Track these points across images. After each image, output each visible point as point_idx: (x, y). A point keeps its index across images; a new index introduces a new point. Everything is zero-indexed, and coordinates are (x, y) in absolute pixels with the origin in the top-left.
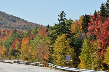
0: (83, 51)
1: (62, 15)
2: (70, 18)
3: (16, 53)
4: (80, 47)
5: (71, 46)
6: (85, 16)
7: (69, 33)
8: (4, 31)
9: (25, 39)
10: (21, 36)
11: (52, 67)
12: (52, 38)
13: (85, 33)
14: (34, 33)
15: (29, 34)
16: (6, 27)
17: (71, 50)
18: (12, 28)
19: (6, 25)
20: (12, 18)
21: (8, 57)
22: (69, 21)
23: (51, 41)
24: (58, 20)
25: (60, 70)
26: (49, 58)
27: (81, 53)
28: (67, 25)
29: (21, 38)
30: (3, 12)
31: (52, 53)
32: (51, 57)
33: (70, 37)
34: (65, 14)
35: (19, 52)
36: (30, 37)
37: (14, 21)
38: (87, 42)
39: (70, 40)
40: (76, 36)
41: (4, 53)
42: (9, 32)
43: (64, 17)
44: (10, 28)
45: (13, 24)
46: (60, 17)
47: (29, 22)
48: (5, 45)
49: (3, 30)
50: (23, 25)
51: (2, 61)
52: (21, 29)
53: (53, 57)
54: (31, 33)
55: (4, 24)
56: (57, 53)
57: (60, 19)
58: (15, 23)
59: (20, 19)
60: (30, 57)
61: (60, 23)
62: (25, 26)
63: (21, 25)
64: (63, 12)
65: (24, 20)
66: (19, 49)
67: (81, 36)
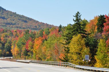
0: (98, 51)
1: (77, 15)
2: (84, 19)
3: (29, 53)
4: (96, 47)
5: (86, 46)
6: (100, 16)
7: (84, 33)
8: (16, 32)
9: (38, 39)
10: (33, 36)
11: (70, 66)
12: (68, 38)
13: (101, 33)
14: (46, 33)
15: (42, 35)
16: (18, 27)
17: (86, 50)
18: (24, 28)
19: (17, 26)
20: (24, 18)
21: (21, 57)
22: (83, 22)
23: (67, 41)
24: (74, 20)
25: (79, 69)
26: (65, 57)
27: (97, 53)
28: (82, 25)
29: (34, 39)
30: (14, 12)
31: (68, 53)
32: (67, 57)
33: (86, 37)
34: (80, 15)
35: (31, 52)
36: (42, 37)
37: (26, 22)
38: (103, 42)
39: (85, 40)
40: (91, 36)
41: (17, 53)
42: (20, 32)
43: (80, 17)
44: (21, 28)
45: (24, 24)
46: (75, 17)
47: (40, 22)
48: (18, 45)
49: (15, 30)
50: (34, 25)
51: (17, 61)
52: (32, 29)
53: (69, 57)
54: (43, 33)
55: (16, 24)
56: (72, 53)
57: (75, 19)
58: (26, 23)
59: (31, 19)
60: (44, 57)
61: (75, 23)
62: (36, 27)
63: (32, 25)
64: (78, 12)
65: (35, 21)
66: (31, 49)
67: (96, 36)
